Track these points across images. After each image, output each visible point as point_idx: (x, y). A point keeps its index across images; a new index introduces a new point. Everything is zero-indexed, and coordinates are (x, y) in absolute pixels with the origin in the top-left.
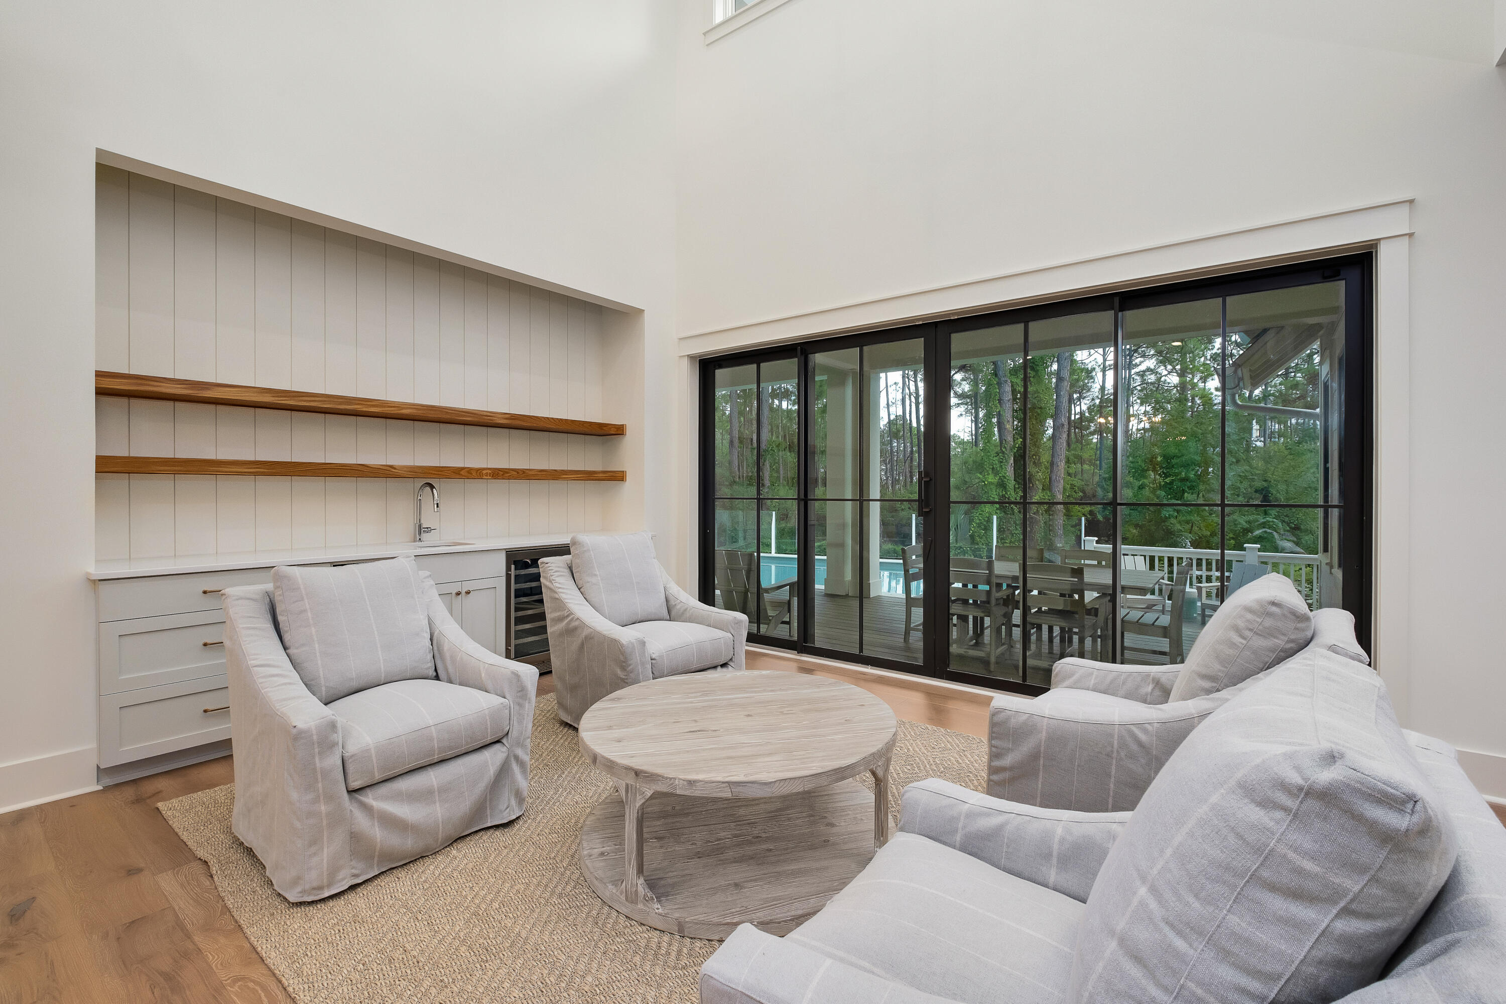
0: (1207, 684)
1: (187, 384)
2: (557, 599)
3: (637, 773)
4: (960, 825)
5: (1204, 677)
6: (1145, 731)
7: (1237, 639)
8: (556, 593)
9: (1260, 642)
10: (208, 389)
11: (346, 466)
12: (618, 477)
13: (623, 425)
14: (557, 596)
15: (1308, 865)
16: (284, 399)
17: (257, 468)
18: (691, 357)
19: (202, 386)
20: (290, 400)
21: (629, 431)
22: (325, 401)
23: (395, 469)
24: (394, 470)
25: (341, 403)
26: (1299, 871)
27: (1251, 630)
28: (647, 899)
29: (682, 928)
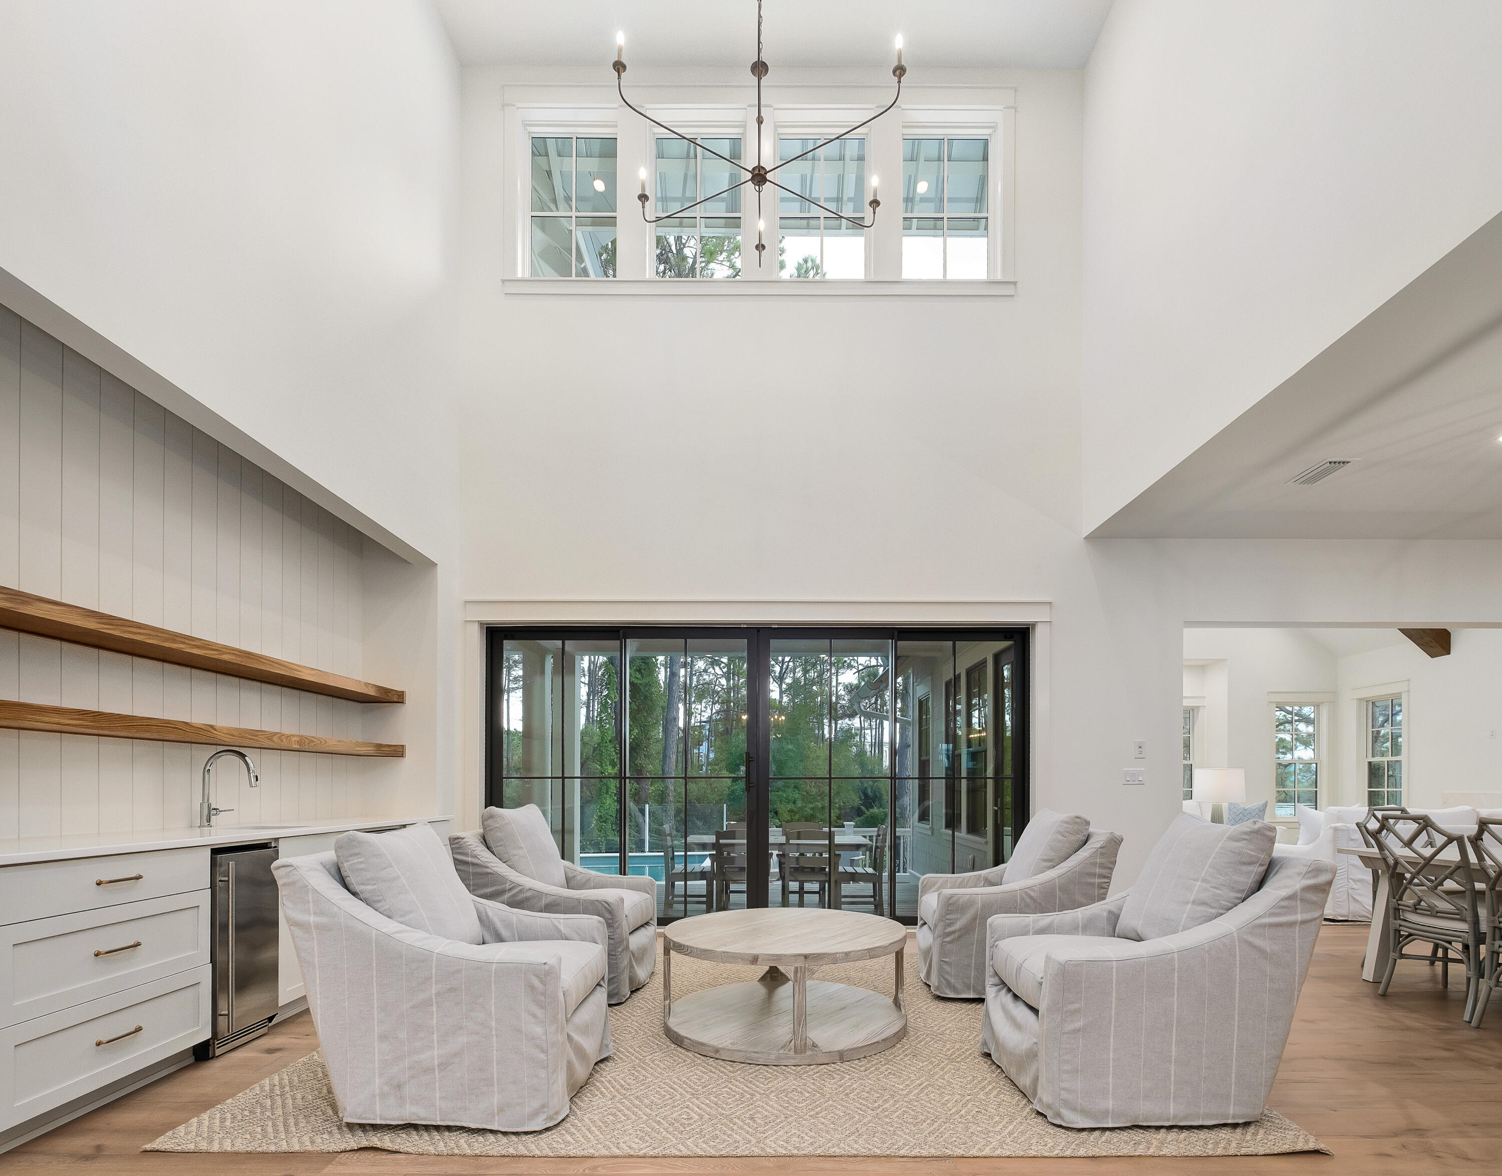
0: (1049, 864)
1: (5, 594)
2: (490, 873)
4: (1031, 928)
5: (1045, 861)
6: (1034, 891)
7: (1061, 838)
8: (488, 867)
9: (1073, 838)
10: (28, 603)
11: (168, 723)
12: (397, 752)
13: (403, 692)
14: (489, 870)
15: (1253, 853)
16: (110, 627)
17: (79, 719)
18: (481, 624)
19: (23, 599)
20: (114, 629)
21: (408, 698)
22: (150, 635)
23: (215, 730)
24: (213, 731)
25: (166, 640)
26: (1251, 856)
27: (1067, 832)
28: (814, 1045)
29: (842, 1056)
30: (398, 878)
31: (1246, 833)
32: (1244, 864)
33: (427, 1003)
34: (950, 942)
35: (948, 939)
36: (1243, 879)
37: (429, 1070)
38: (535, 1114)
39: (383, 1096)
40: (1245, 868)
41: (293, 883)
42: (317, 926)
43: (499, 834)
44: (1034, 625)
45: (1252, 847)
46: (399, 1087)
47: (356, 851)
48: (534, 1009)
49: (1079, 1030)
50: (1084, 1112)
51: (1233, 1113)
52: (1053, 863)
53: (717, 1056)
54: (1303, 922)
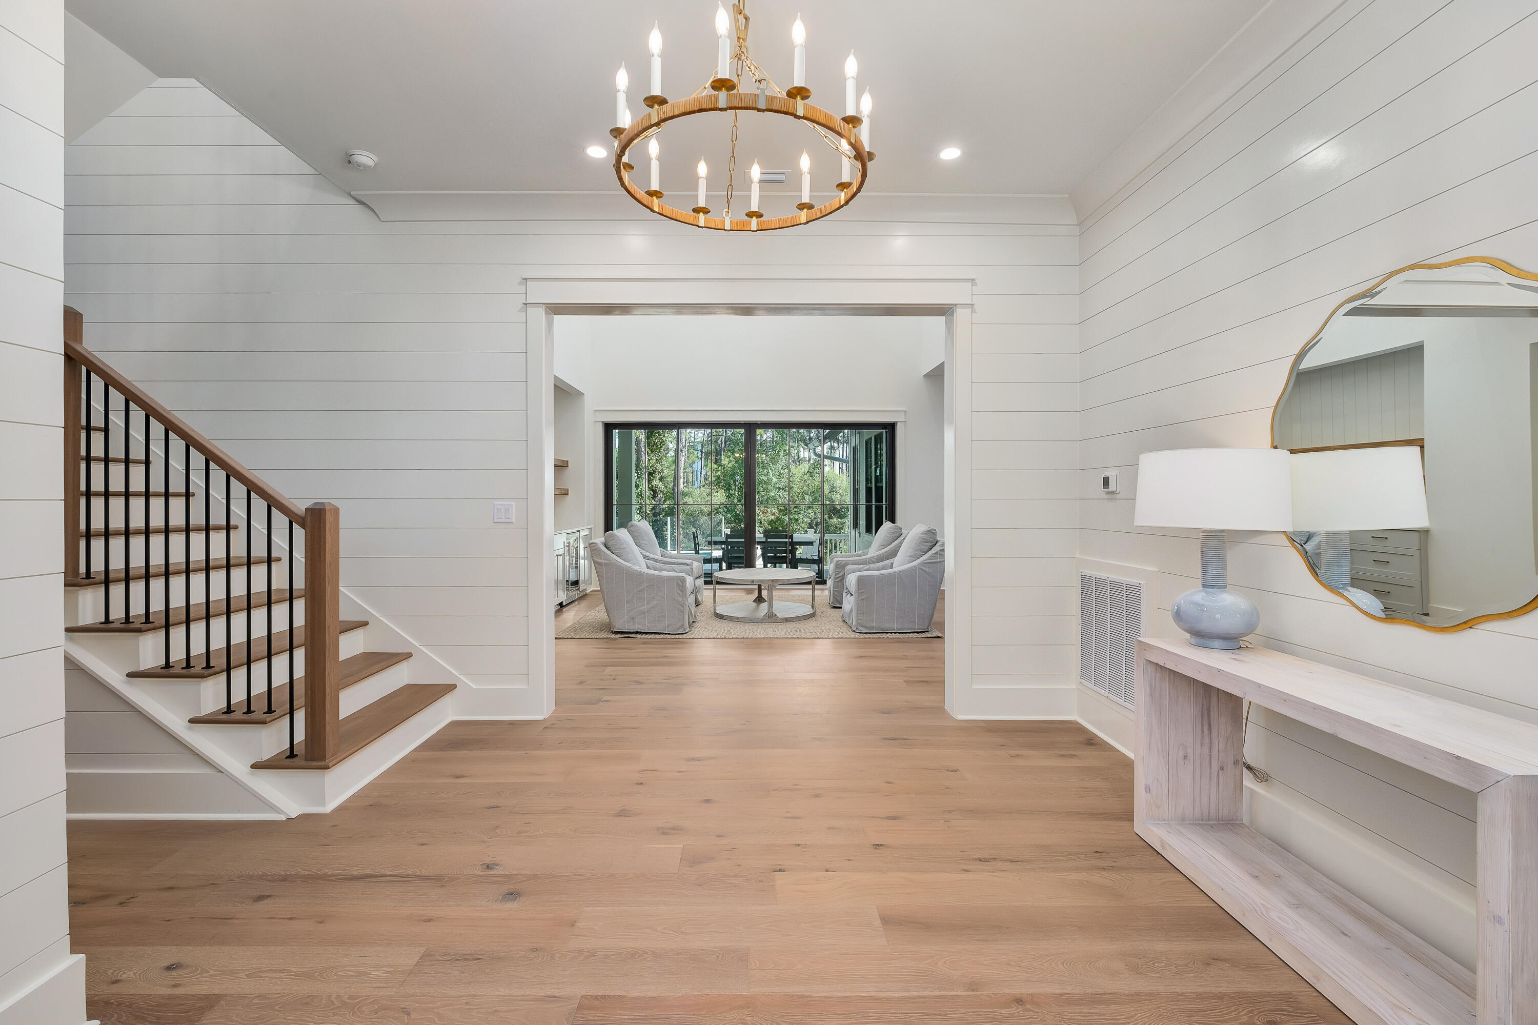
0: (883, 547)
3: (772, 580)
5: (881, 546)
6: (874, 558)
7: (889, 535)
9: (893, 535)
12: (566, 492)
13: (568, 461)
18: (603, 422)
27: (891, 533)
28: (776, 615)
29: (787, 620)
30: (626, 548)
31: (926, 531)
32: (925, 542)
33: (642, 591)
34: (837, 582)
35: (837, 580)
36: (924, 548)
37: (644, 613)
38: (679, 628)
39: (628, 622)
40: (926, 544)
41: (595, 549)
42: (605, 564)
43: (635, 534)
44: (897, 422)
45: (928, 536)
46: (633, 619)
47: (613, 538)
48: (679, 592)
49: (864, 599)
50: (866, 627)
51: (917, 627)
52: (885, 546)
53: (738, 620)
54: (940, 562)
